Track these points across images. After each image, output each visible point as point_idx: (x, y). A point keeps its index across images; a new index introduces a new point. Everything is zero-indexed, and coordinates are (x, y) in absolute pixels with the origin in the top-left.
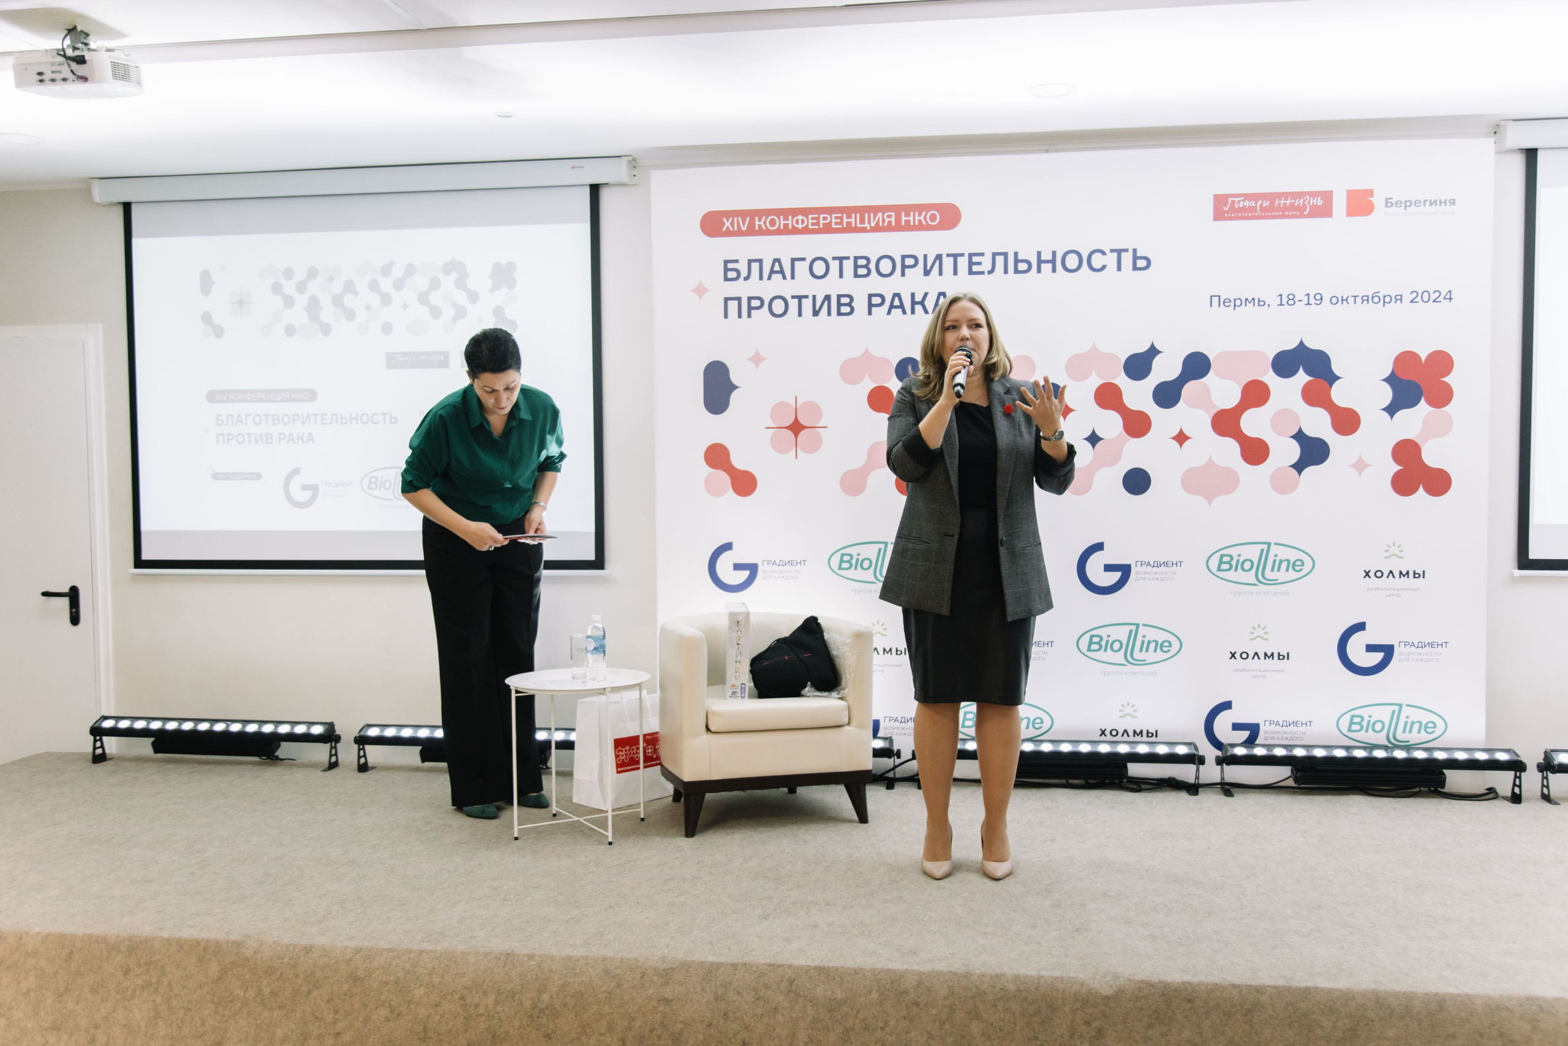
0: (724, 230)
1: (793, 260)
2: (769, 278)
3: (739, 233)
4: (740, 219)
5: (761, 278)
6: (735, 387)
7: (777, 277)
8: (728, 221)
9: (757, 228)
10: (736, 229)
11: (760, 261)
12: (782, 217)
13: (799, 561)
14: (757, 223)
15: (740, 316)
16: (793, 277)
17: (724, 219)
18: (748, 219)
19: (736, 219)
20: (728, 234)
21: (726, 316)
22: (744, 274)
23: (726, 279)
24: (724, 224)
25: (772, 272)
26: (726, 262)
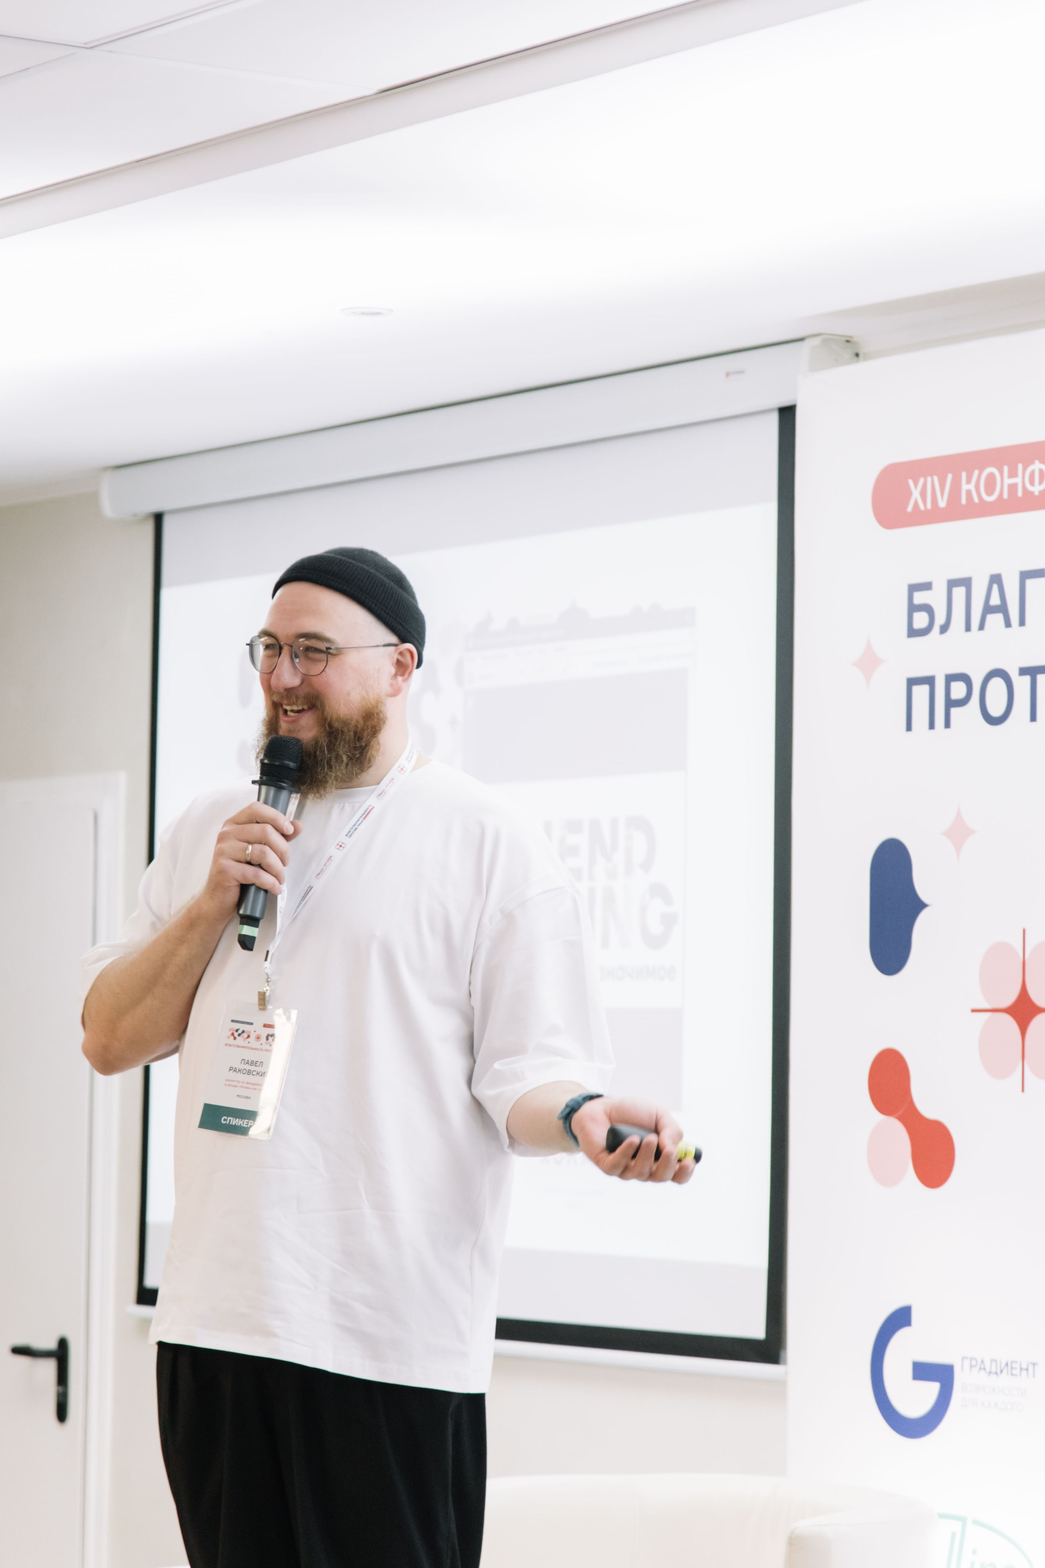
0: (910, 509)
1: (1026, 575)
2: (982, 627)
3: (935, 516)
4: (936, 478)
5: (968, 628)
6: (922, 906)
7: (995, 620)
8: (916, 485)
9: (964, 501)
10: (929, 506)
11: (966, 583)
12: (1006, 469)
13: (1024, 1366)
14: (965, 487)
15: (932, 726)
16: (1022, 622)
17: (911, 482)
18: (950, 477)
19: (929, 479)
20: (920, 518)
21: (909, 728)
22: (940, 619)
23: (913, 633)
24: (910, 494)
25: (988, 609)
26: (913, 588)
